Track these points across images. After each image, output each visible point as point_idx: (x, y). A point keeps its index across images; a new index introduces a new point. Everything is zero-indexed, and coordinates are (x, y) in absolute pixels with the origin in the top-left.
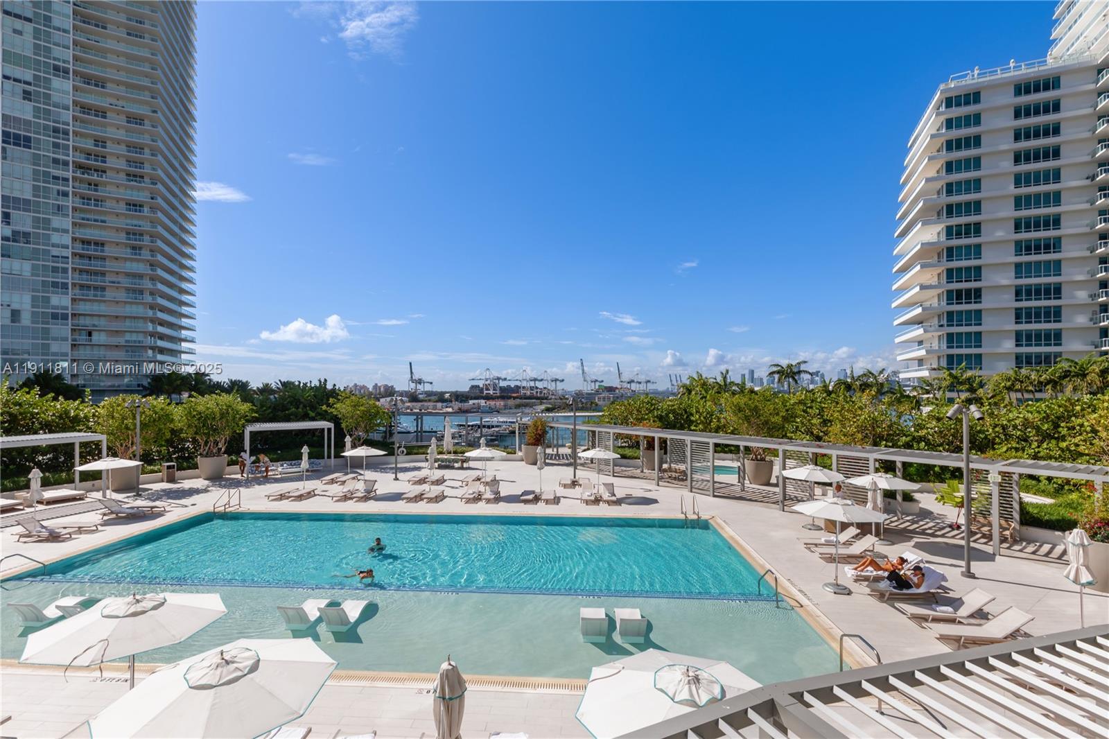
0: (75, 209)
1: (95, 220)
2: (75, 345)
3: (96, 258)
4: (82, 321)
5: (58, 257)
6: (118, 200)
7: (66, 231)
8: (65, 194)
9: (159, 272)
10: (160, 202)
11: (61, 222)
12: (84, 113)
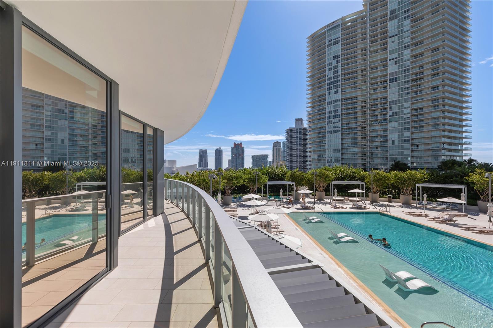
0: (412, 98)
1: (419, 100)
2: (412, 151)
3: (420, 115)
4: (417, 141)
5: (406, 118)
6: (428, 88)
7: (409, 107)
8: (408, 93)
9: (447, 114)
10: (447, 81)
11: (407, 104)
12: (415, 58)
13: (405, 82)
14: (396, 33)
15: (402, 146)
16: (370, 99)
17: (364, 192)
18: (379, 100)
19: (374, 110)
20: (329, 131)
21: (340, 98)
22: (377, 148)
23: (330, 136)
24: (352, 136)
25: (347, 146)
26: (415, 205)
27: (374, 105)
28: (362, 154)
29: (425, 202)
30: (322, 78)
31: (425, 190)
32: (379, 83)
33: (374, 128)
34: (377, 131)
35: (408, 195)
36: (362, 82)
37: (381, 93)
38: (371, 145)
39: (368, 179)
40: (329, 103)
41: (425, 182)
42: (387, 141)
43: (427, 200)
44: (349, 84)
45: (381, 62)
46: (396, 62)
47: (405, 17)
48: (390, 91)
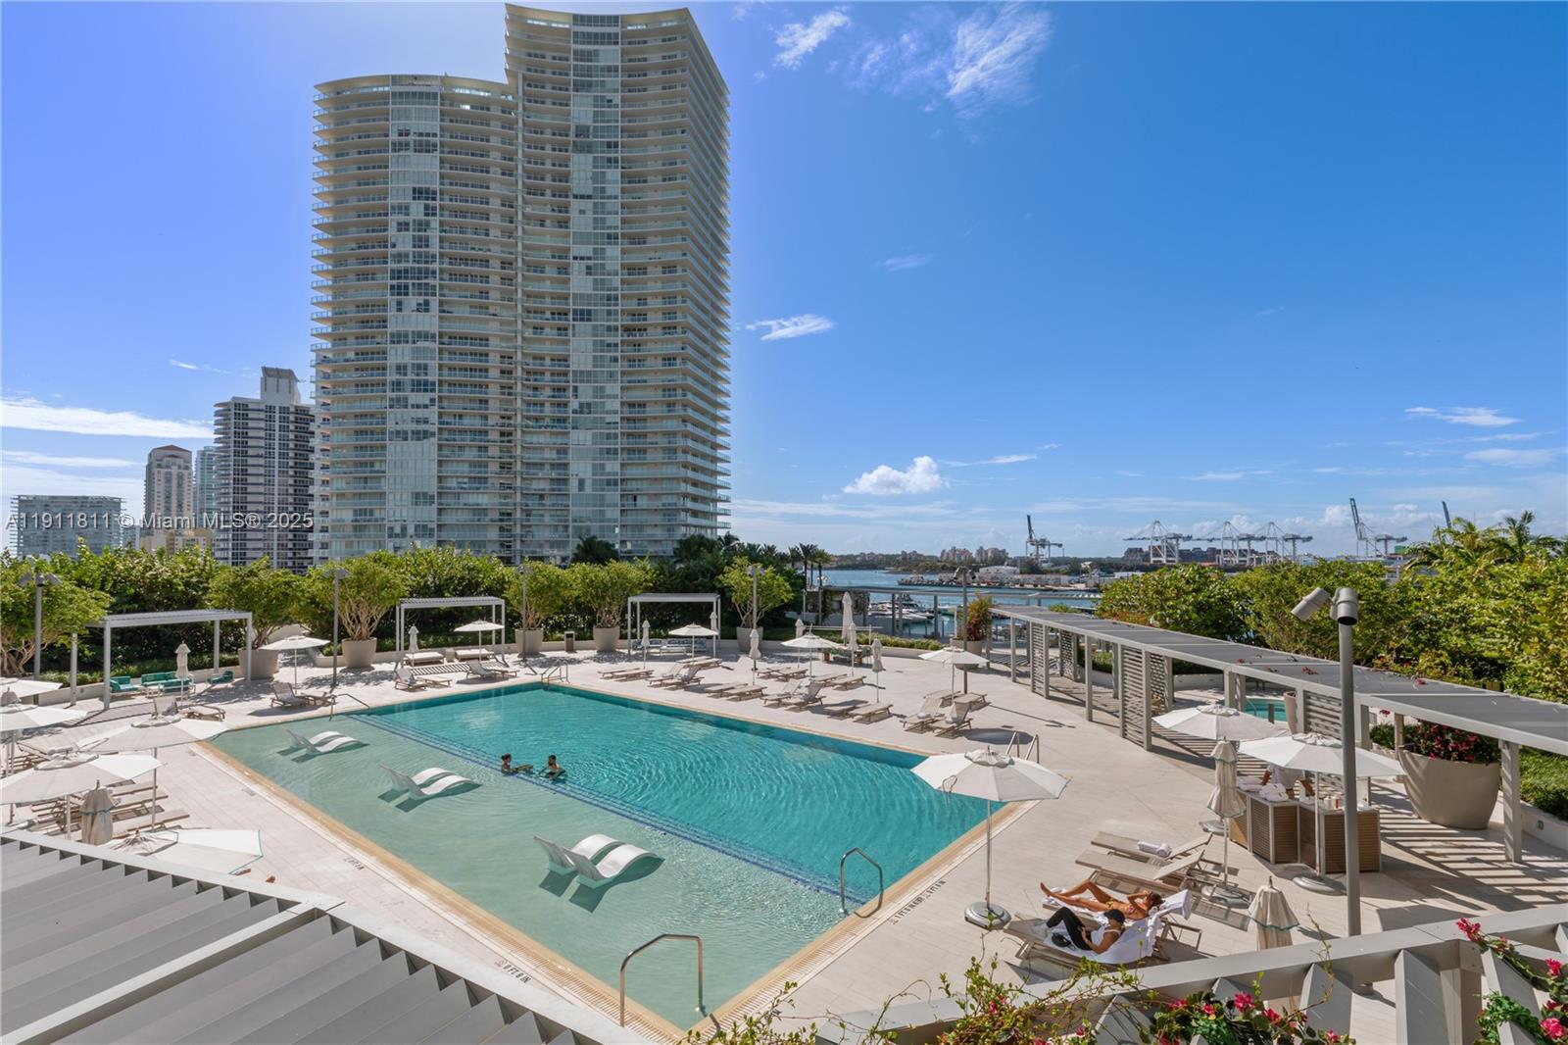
0: (623, 373)
1: (639, 381)
2: (624, 510)
3: (640, 420)
4: (630, 486)
5: (611, 423)
6: (656, 357)
7: (616, 397)
8: (616, 360)
9: (690, 427)
10: (690, 351)
11: (613, 388)
12: (629, 274)
13: (609, 328)
14: (590, 193)
15: (602, 497)
16: (524, 354)
17: (502, 627)
18: (548, 361)
19: (536, 389)
20: (398, 432)
21: (435, 329)
22: (541, 497)
23: (398, 449)
24: (471, 455)
25: (455, 485)
26: (626, 651)
27: (535, 373)
28: (502, 514)
29: (645, 642)
30: (373, 247)
31: (648, 610)
32: (548, 315)
33: (534, 439)
34: (543, 449)
35: (612, 626)
36: (503, 299)
37: (552, 341)
38: (527, 489)
39: (513, 588)
40: (399, 338)
41: (647, 590)
42: (566, 480)
43: (650, 637)
44: (461, 293)
45: (554, 257)
46: (589, 268)
47: (609, 160)
48: (574, 342)
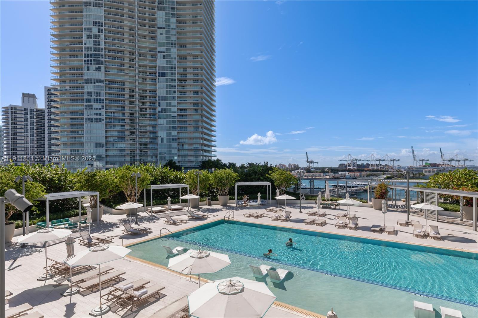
0: (178, 97)
1: (184, 101)
2: (179, 150)
3: (184, 115)
4: (181, 141)
5: (173, 116)
6: (190, 91)
7: (175, 106)
8: (175, 92)
9: (204, 118)
10: (203, 89)
11: (174, 103)
12: (180, 59)
13: (172, 80)
14: (164, 26)
15: (170, 145)
16: (139, 89)
18: (148, 92)
19: (143, 103)
20: (89, 119)
21: (103, 77)
22: (146, 145)
23: (89, 125)
24: (118, 128)
25: (112, 140)
27: (143, 97)
28: (131, 151)
30: (77, 44)
32: (148, 74)
33: (144, 122)
34: (147, 126)
36: (130, 67)
37: (150, 84)
38: (141, 142)
40: (88, 81)
42: (156, 138)
44: (114, 64)
45: (150, 51)
46: (164, 56)
47: (172, 14)
48: (159, 85)
